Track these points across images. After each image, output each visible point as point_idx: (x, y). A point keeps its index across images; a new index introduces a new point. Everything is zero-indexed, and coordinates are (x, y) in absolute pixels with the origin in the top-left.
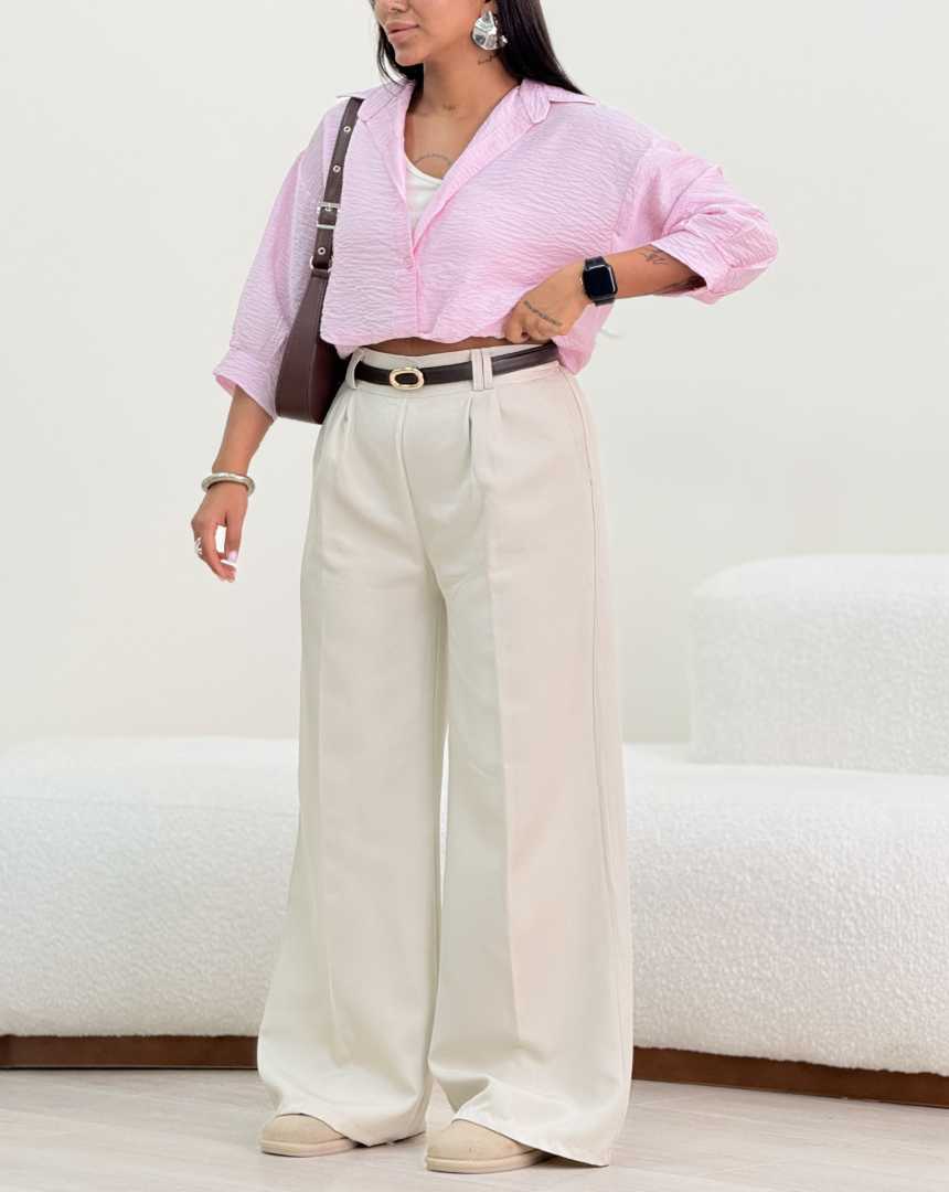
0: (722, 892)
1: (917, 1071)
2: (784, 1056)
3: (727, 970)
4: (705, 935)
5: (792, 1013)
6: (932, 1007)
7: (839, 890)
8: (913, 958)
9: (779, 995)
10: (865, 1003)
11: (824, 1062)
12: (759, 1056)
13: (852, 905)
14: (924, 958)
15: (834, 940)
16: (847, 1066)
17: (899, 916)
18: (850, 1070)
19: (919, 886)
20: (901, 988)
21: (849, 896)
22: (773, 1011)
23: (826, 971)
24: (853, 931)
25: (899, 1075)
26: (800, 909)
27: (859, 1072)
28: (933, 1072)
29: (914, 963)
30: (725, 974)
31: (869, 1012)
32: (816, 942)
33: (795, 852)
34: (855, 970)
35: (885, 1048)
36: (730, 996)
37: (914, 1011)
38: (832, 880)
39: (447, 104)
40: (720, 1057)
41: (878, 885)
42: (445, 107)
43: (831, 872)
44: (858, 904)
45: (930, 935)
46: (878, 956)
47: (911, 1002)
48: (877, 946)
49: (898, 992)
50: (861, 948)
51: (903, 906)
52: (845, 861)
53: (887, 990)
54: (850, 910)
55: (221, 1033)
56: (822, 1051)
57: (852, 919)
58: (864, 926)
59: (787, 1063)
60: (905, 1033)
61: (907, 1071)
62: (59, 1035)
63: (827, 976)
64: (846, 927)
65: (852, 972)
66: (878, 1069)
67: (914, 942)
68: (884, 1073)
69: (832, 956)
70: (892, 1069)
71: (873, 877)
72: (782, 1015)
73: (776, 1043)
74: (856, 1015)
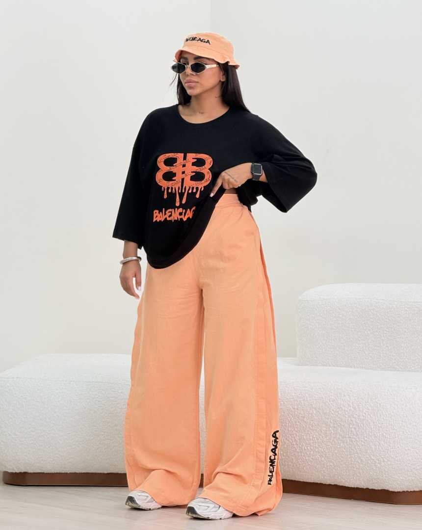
0: (304, 417)
1: (380, 489)
2: (328, 482)
3: (306, 448)
4: (298, 435)
5: (331, 465)
6: (385, 463)
7: (349, 416)
8: (378, 444)
9: (326, 458)
10: (360, 462)
11: (344, 485)
12: (319, 482)
13: (354, 422)
14: (382, 445)
15: (347, 436)
16: (353, 487)
17: (372, 427)
18: (354, 488)
19: (380, 415)
20: (373, 456)
21: (353, 419)
22: (324, 465)
23: (344, 449)
24: (355, 433)
25: (373, 490)
26: (334, 423)
27: (358, 489)
28: (386, 489)
29: (378, 446)
30: (305, 449)
31: (361, 465)
32: (340, 437)
33: (332, 401)
34: (356, 449)
35: (368, 480)
36: (307, 458)
37: (378, 465)
38: (346, 413)
39: (202, 111)
40: (304, 482)
41: (364, 414)
42: (200, 113)
43: (346, 409)
44: (356, 422)
45: (385, 434)
46: (364, 443)
47: (377, 461)
48: (364, 439)
49: (372, 457)
50: (357, 439)
51: (374, 423)
52: (352, 405)
53: (368, 456)
54: (354, 425)
55: (109, 472)
56: (344, 481)
57: (355, 428)
58: (359, 431)
59: (330, 485)
60: (375, 474)
61: (376, 489)
62: (45, 472)
63: (344, 450)
64: (352, 431)
65: (354, 449)
66: (365, 488)
67: (378, 437)
68: (367, 489)
69: (347, 442)
70: (370, 488)
71: (362, 412)
72: (327, 466)
73: (325, 477)
74: (356, 466)
